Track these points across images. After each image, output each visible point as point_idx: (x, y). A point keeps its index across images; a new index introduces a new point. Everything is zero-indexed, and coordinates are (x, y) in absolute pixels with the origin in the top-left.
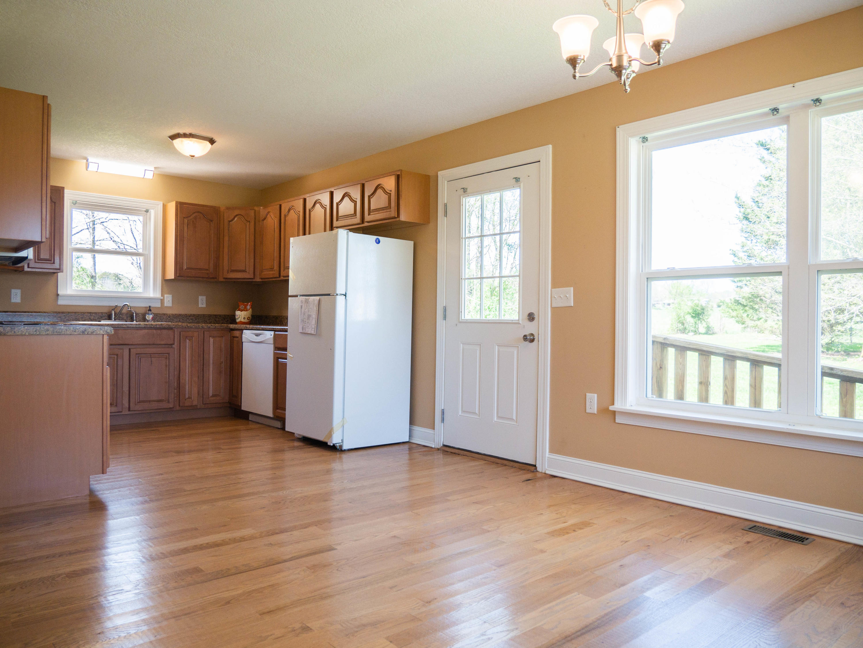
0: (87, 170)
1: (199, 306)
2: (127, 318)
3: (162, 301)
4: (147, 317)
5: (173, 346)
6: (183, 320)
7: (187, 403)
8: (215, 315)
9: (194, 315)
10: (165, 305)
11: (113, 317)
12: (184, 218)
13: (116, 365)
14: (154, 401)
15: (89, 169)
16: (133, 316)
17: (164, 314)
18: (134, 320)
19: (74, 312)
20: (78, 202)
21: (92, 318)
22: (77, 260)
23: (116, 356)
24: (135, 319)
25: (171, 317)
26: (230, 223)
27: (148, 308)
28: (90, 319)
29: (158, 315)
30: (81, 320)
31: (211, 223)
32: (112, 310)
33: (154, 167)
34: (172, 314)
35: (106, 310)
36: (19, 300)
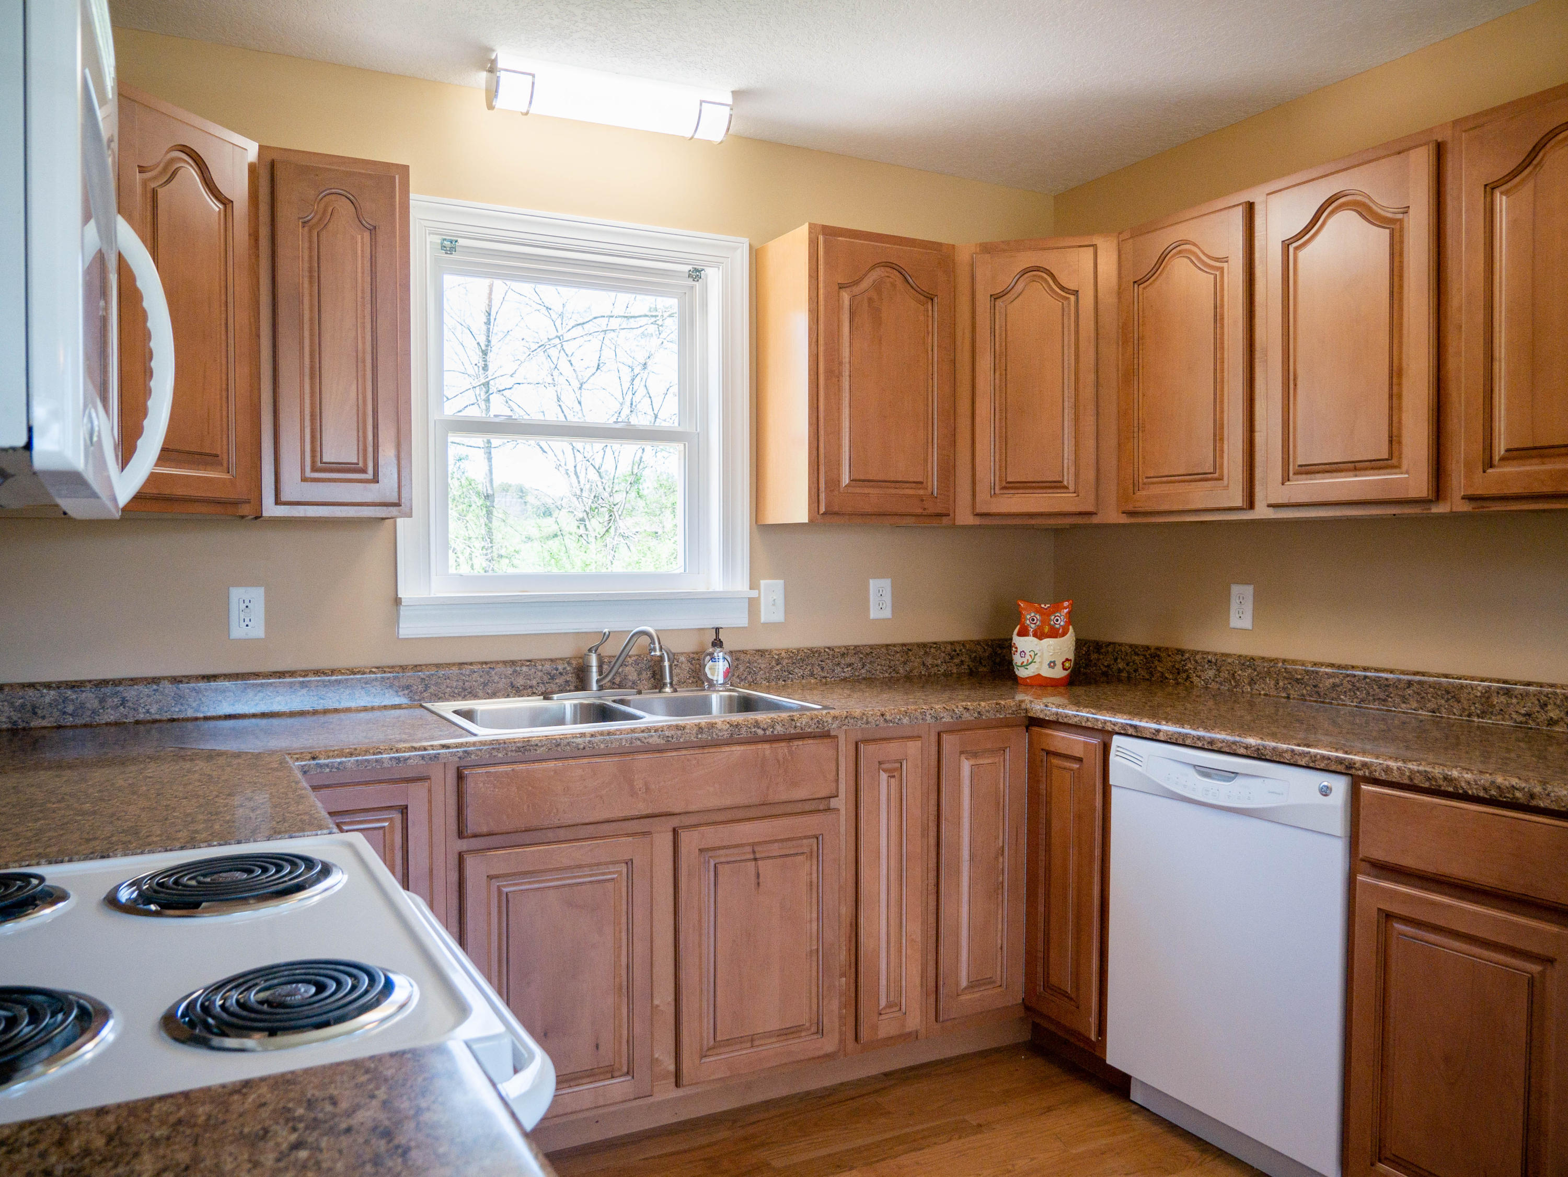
0: (490, 107)
1: (872, 616)
2: (639, 674)
3: (753, 605)
4: (710, 669)
5: (834, 803)
6: (822, 669)
7: (887, 1028)
8: (923, 645)
9: (857, 650)
10: (763, 619)
11: (595, 676)
12: (841, 287)
13: (624, 902)
14: (769, 1035)
15: (499, 103)
16: (662, 669)
17: (761, 653)
18: (664, 685)
19: (454, 664)
20: (461, 242)
21: (520, 681)
22: (458, 464)
24: (668, 680)
25: (785, 662)
26: (999, 303)
27: (713, 636)
28: (512, 686)
29: (742, 656)
30: (481, 694)
31: (930, 304)
32: (590, 650)
33: (733, 92)
34: (787, 651)
35: (565, 650)
36: (257, 630)
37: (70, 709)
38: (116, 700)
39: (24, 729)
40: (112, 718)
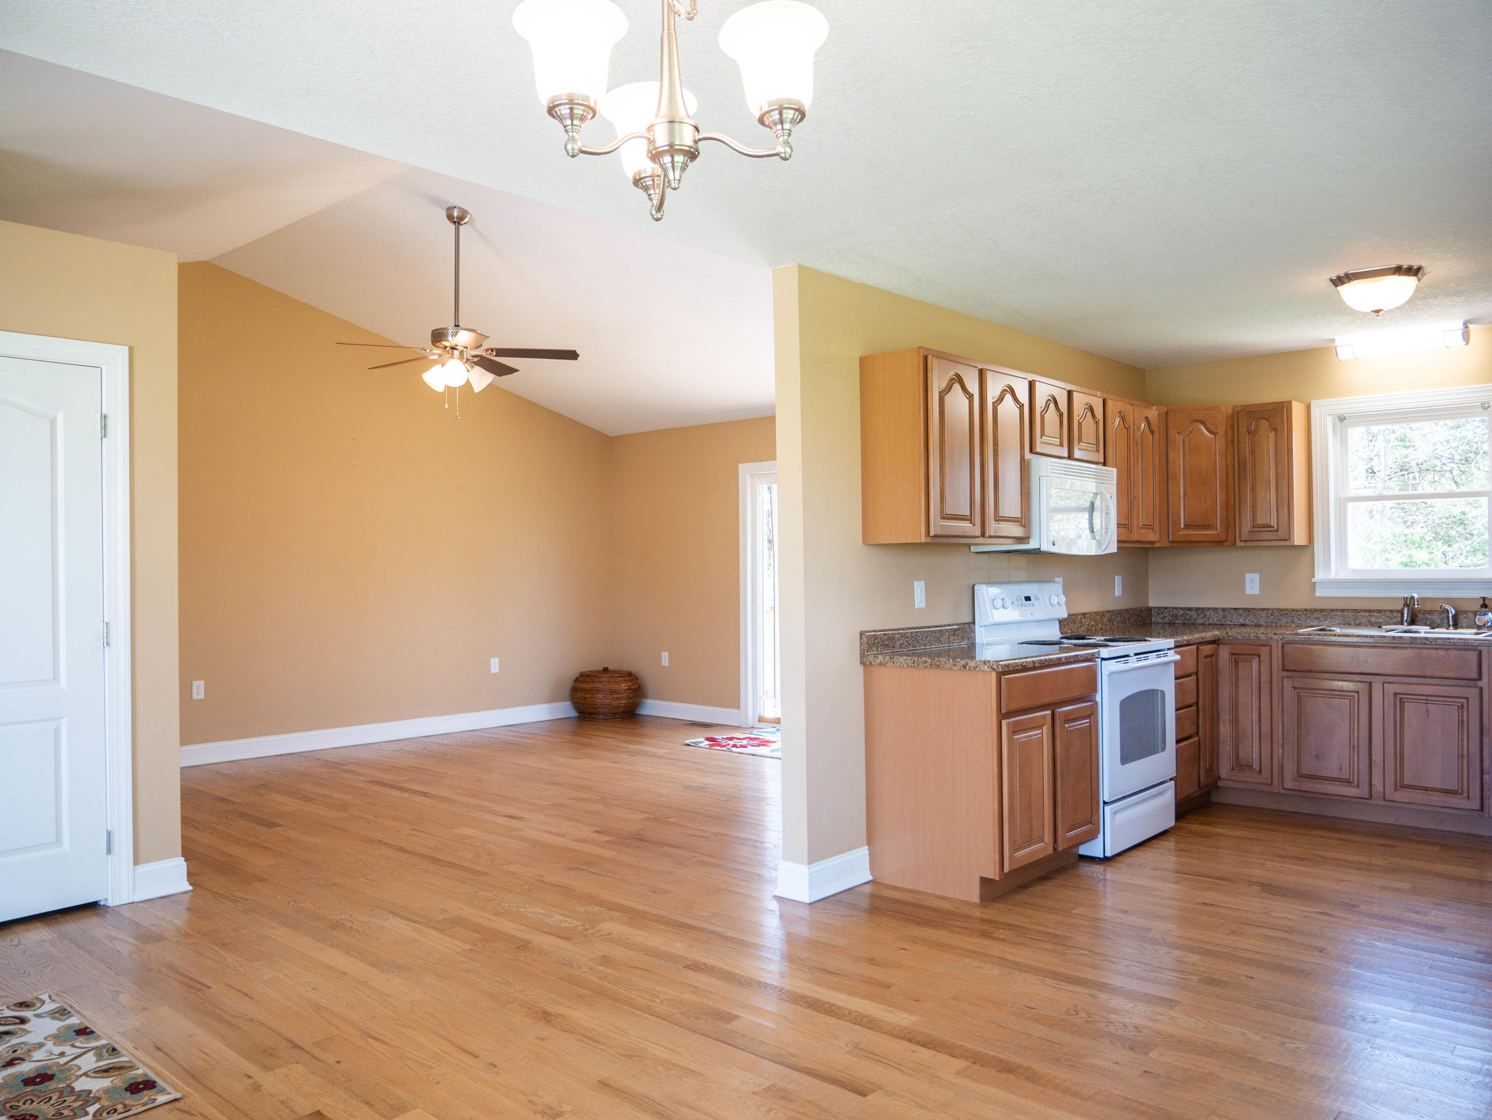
4: (1478, 619)
5: (1479, 683)
14: (1436, 790)
20: (1347, 415)
23: (1356, 696)
24: (1451, 623)
27: (1481, 602)
32: (1405, 606)
36: (1256, 591)
37: (1188, 617)
38: (1203, 615)
39: (1173, 623)
40: (1201, 622)
